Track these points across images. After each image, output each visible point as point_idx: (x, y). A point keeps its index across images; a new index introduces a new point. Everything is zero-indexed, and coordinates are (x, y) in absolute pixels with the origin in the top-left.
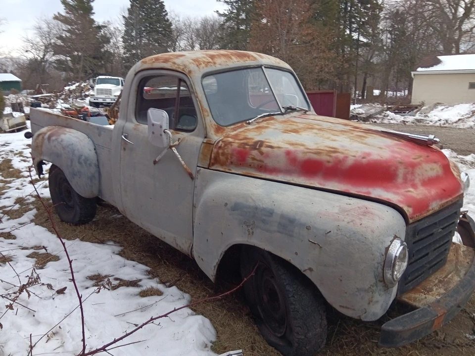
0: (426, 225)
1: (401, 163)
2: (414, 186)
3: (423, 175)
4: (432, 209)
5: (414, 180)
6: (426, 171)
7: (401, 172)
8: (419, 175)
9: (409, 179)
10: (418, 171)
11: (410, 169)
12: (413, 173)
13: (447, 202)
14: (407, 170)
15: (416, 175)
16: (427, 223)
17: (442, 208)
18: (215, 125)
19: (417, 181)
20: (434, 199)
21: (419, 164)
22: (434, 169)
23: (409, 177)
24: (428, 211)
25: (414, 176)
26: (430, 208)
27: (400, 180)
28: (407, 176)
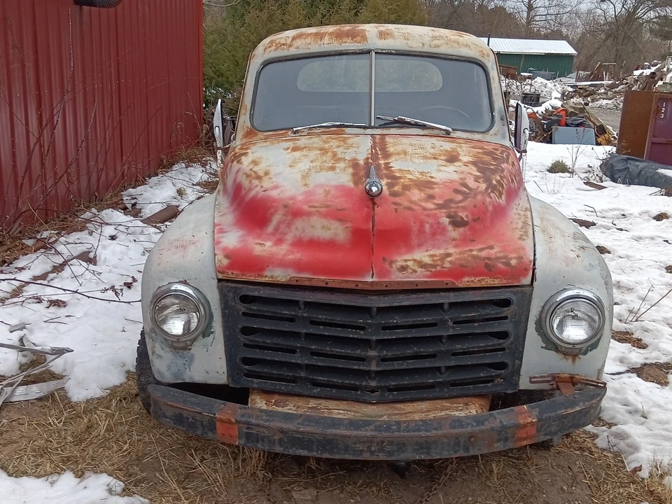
0: (256, 294)
1: (286, 206)
2: (279, 242)
3: (304, 231)
4: (272, 277)
5: (285, 234)
6: (313, 227)
7: (276, 219)
8: (297, 229)
9: (280, 230)
10: (299, 223)
11: (290, 217)
12: (289, 225)
13: (310, 279)
14: (284, 218)
15: (293, 228)
16: (262, 292)
17: (295, 283)
18: (248, 128)
19: (290, 238)
20: (282, 264)
21: (309, 214)
22: (329, 229)
23: (283, 227)
24: (262, 276)
25: (289, 228)
26: (267, 273)
27: (270, 229)
28: (281, 225)
